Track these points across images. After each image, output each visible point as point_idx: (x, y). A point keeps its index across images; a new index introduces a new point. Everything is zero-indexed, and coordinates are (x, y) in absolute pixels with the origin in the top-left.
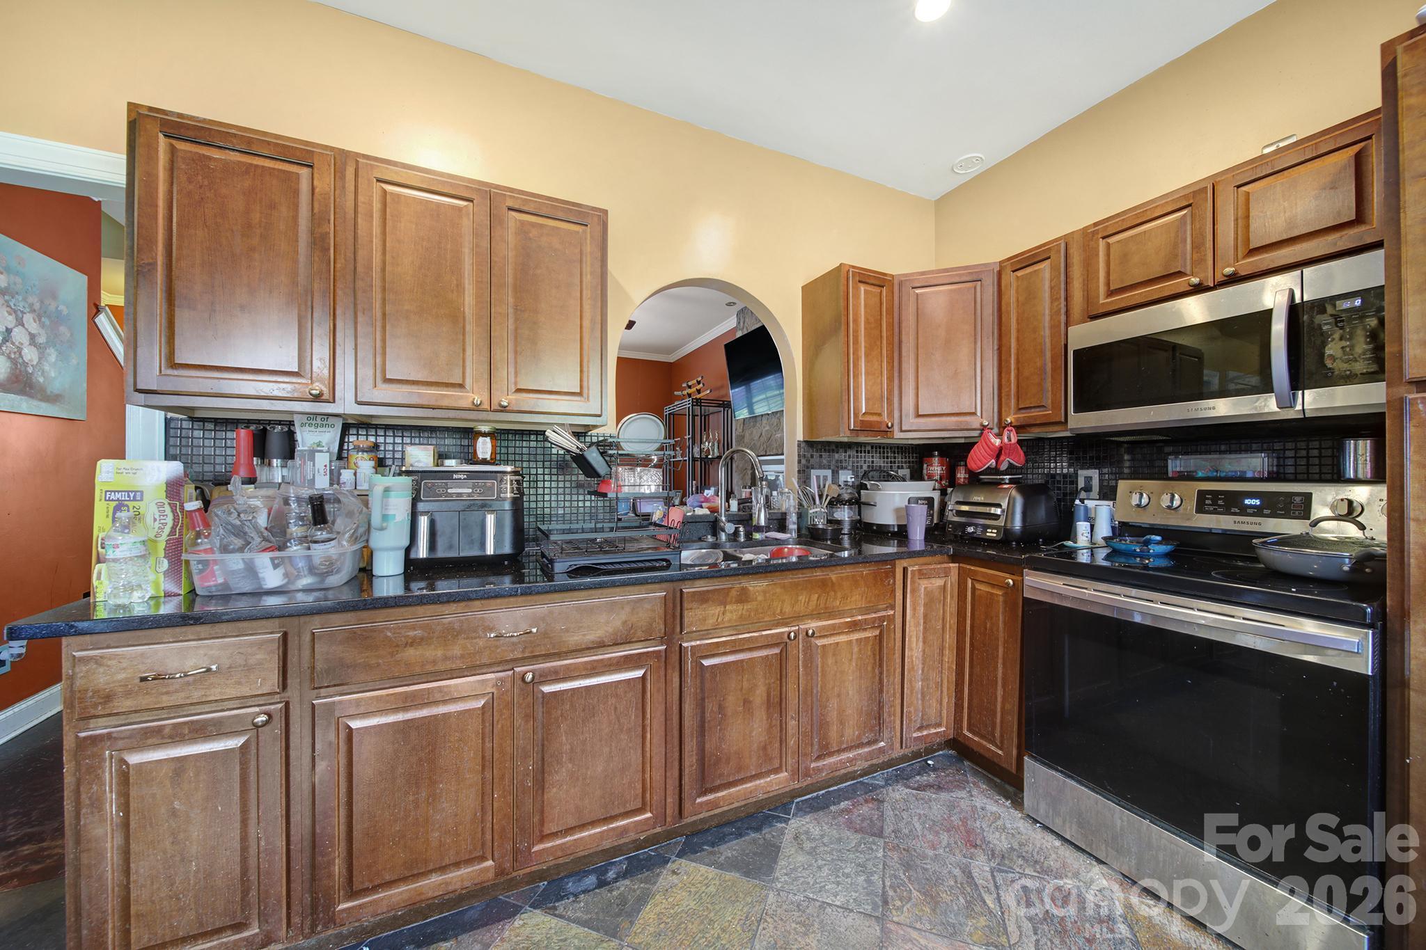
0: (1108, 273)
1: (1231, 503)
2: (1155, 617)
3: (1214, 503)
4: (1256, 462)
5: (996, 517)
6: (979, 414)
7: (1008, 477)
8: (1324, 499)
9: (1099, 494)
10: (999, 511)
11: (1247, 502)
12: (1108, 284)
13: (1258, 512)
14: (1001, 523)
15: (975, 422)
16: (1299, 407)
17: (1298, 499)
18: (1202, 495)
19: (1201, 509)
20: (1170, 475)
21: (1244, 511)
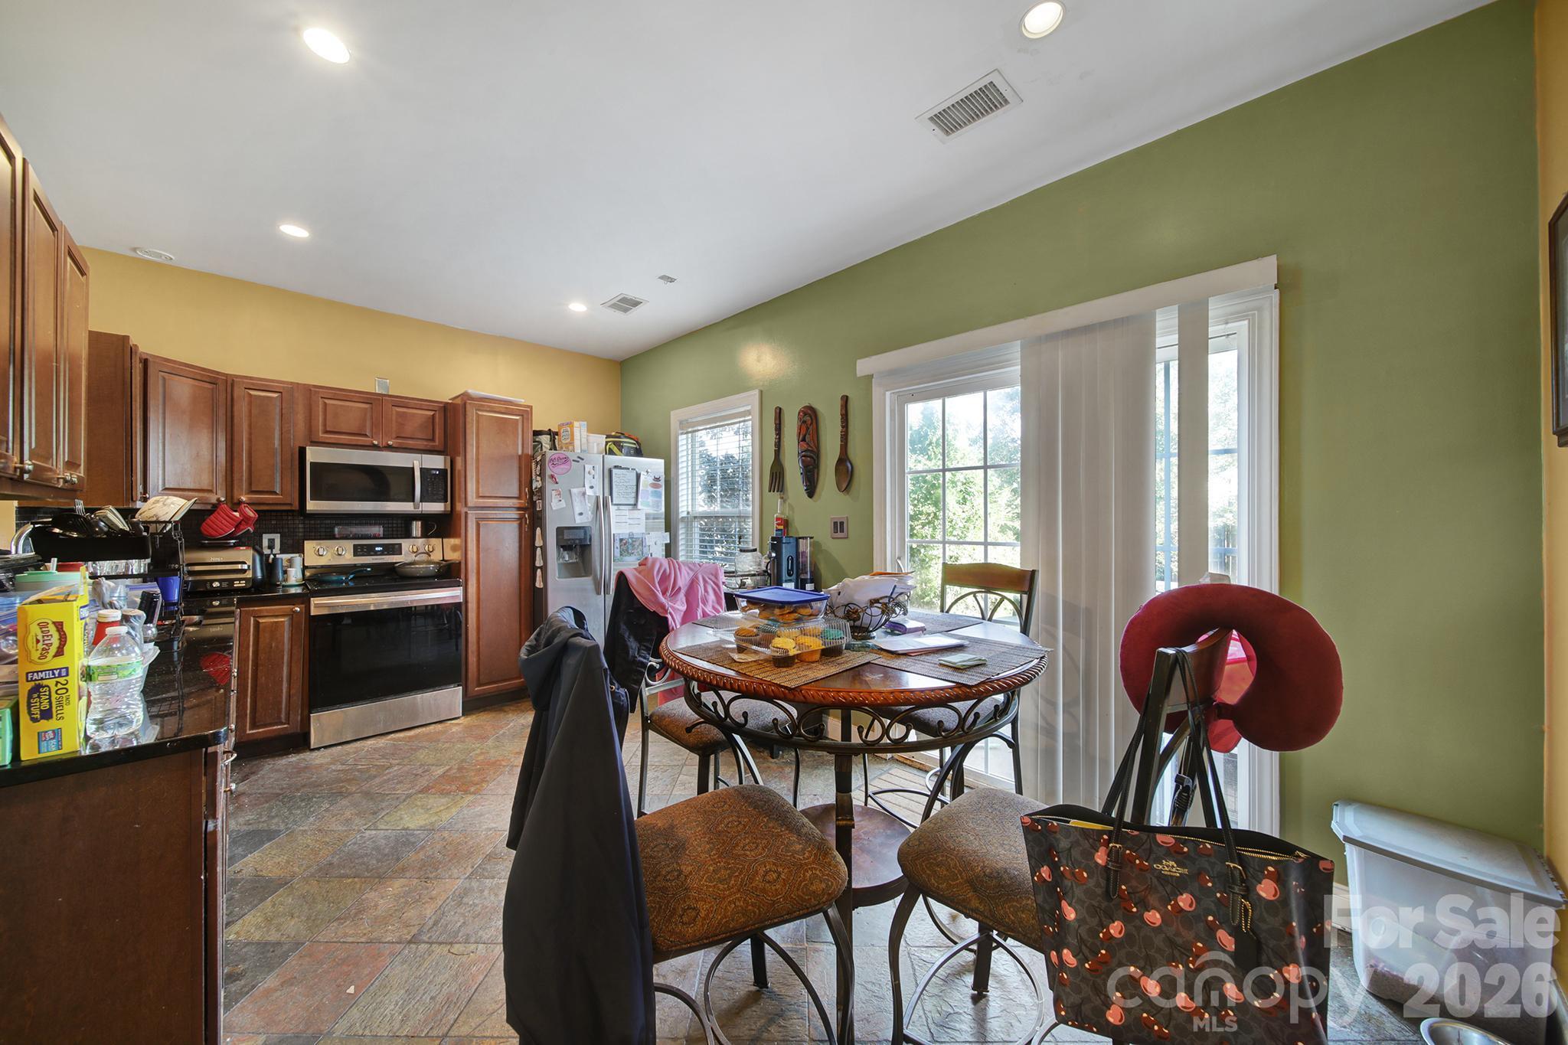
0: (325, 420)
1: (369, 550)
2: (392, 603)
3: (362, 551)
4: (378, 530)
5: (244, 571)
6: (215, 491)
7: (233, 541)
8: (406, 544)
9: (280, 550)
10: (245, 567)
11: (377, 549)
12: (325, 425)
13: (382, 553)
14: (249, 575)
15: (213, 499)
16: (420, 509)
17: (397, 546)
18: (355, 546)
19: (355, 554)
20: (337, 536)
21: (376, 553)
